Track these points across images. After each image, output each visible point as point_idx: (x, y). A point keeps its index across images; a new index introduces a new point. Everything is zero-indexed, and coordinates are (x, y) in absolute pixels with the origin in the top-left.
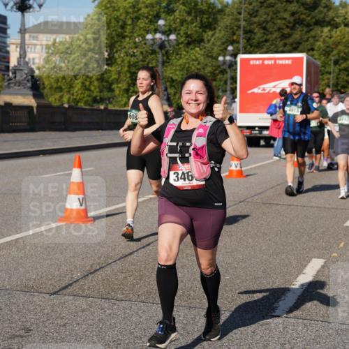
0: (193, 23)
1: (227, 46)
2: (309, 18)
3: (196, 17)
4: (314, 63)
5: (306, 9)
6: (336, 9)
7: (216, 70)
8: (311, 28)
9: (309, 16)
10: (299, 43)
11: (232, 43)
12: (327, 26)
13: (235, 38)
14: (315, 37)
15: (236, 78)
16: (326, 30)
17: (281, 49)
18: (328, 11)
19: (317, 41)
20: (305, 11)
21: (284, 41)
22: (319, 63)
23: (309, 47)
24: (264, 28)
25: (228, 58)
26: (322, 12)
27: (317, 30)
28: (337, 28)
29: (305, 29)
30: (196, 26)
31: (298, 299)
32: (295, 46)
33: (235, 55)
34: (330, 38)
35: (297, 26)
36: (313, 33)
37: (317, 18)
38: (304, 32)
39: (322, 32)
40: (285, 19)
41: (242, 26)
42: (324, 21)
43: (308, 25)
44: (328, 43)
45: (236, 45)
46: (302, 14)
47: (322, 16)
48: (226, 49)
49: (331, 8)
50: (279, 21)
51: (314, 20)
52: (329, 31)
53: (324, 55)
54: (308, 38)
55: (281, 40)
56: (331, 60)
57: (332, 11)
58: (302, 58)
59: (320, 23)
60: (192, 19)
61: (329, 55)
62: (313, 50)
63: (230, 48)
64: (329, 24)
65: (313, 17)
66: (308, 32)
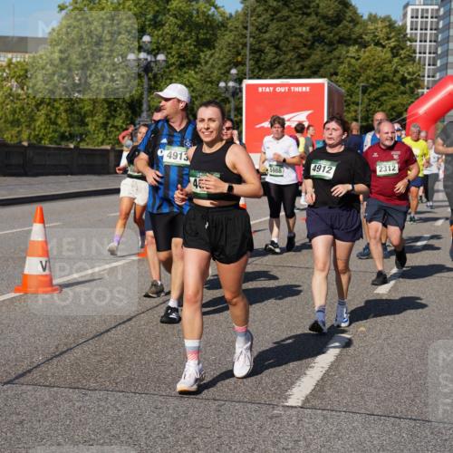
0: (186, 40)
1: (230, 69)
2: (331, 35)
3: (190, 32)
4: (337, 91)
5: (327, 23)
6: (365, 24)
7: (216, 98)
8: (335, 47)
9: (331, 32)
10: (320, 66)
11: (236, 65)
12: (354, 45)
13: (239, 58)
14: (339, 58)
15: (241, 108)
16: (353, 49)
17: (296, 73)
18: (355, 25)
19: (342, 63)
20: (325, 27)
21: (301, 63)
22: (343, 90)
23: (332, 70)
24: (277, 47)
25: (231, 84)
26: (347, 27)
27: (342, 50)
28: (365, 47)
29: (327, 48)
30: (190, 45)
31: (317, 384)
32: (314, 69)
33: (239, 81)
34: (357, 59)
35: (317, 44)
36: (336, 53)
37: (341, 35)
38: (325, 52)
39: (348, 52)
40: (301, 36)
41: (248, 45)
42: (350, 39)
43: (331, 44)
44: (354, 66)
45: (241, 68)
46: (322, 30)
47: (347, 32)
48: (228, 72)
49: (358, 23)
50: (294, 39)
51: (337, 38)
52: (357, 51)
53: (350, 82)
54: (331, 59)
55: (297, 62)
56: (358, 87)
57: (359, 26)
58: (323, 85)
59: (345, 41)
60: (185, 36)
61: (356, 81)
62: (336, 74)
63: (234, 71)
64: (355, 42)
65: (337, 34)
66: (331, 52)
